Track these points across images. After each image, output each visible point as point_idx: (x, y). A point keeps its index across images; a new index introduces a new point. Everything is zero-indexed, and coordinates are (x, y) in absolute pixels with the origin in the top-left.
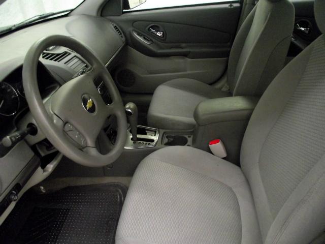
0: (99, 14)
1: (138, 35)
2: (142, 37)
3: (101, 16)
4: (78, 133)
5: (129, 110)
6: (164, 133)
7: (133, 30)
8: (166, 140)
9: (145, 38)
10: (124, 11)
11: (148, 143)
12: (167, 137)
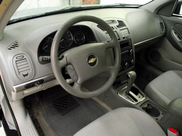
0: (156, 12)
1: (175, 33)
2: (177, 35)
3: (157, 13)
4: (74, 72)
5: (129, 76)
6: (148, 101)
7: (173, 29)
8: (146, 106)
9: (178, 36)
10: (173, 14)
11: (133, 100)
12: (148, 105)
